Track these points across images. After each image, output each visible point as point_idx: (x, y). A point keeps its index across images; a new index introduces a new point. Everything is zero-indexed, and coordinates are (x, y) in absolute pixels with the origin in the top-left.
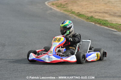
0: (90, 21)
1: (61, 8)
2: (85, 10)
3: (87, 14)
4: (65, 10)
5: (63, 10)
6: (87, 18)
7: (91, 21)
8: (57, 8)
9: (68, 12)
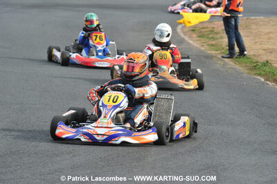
0: (256, 74)
1: (207, 40)
2: (259, 47)
3: (259, 55)
4: (212, 45)
5: (208, 45)
6: (255, 65)
7: (260, 75)
8: (198, 39)
9: (217, 51)
